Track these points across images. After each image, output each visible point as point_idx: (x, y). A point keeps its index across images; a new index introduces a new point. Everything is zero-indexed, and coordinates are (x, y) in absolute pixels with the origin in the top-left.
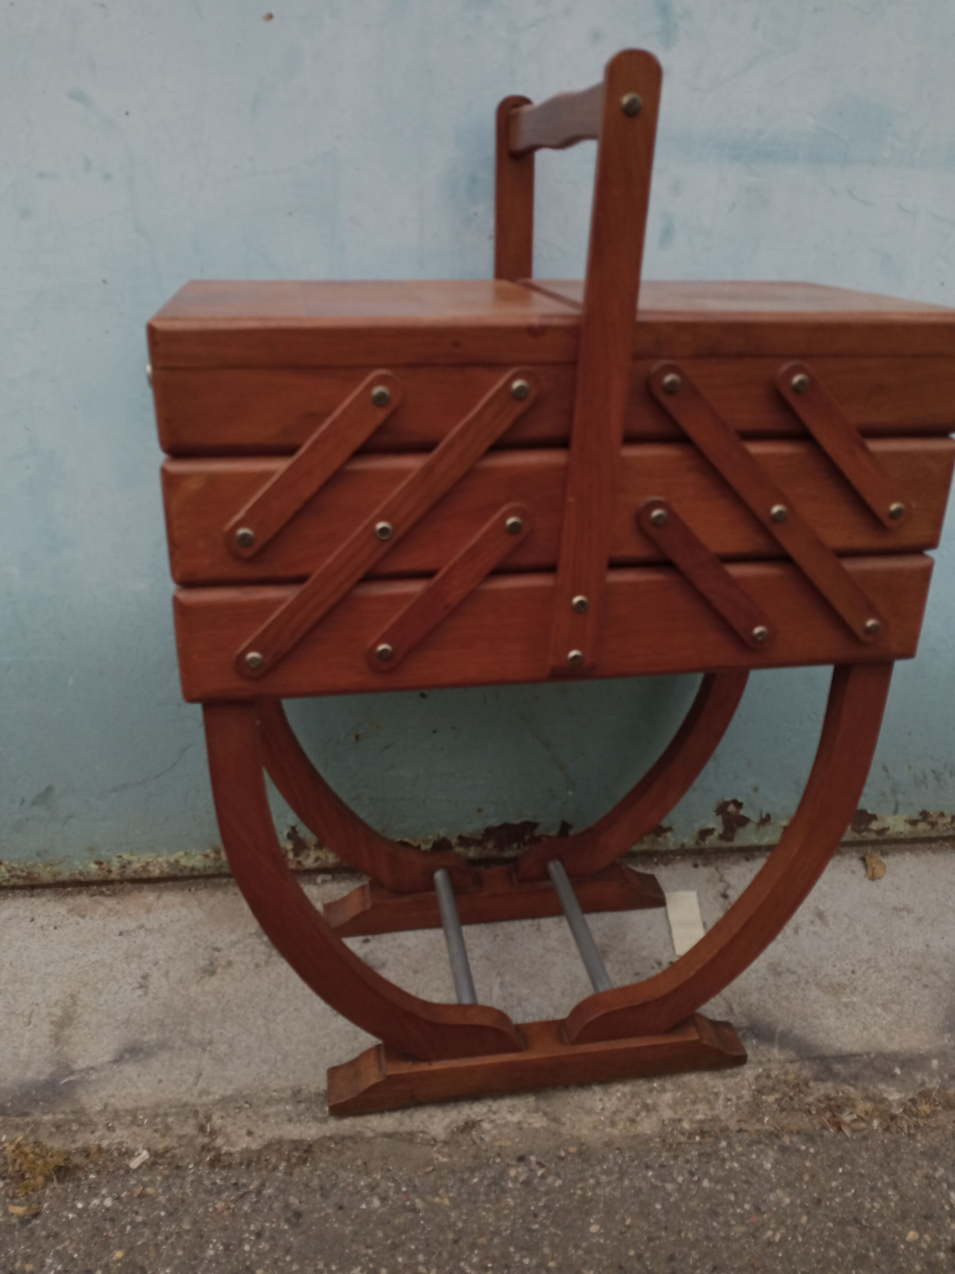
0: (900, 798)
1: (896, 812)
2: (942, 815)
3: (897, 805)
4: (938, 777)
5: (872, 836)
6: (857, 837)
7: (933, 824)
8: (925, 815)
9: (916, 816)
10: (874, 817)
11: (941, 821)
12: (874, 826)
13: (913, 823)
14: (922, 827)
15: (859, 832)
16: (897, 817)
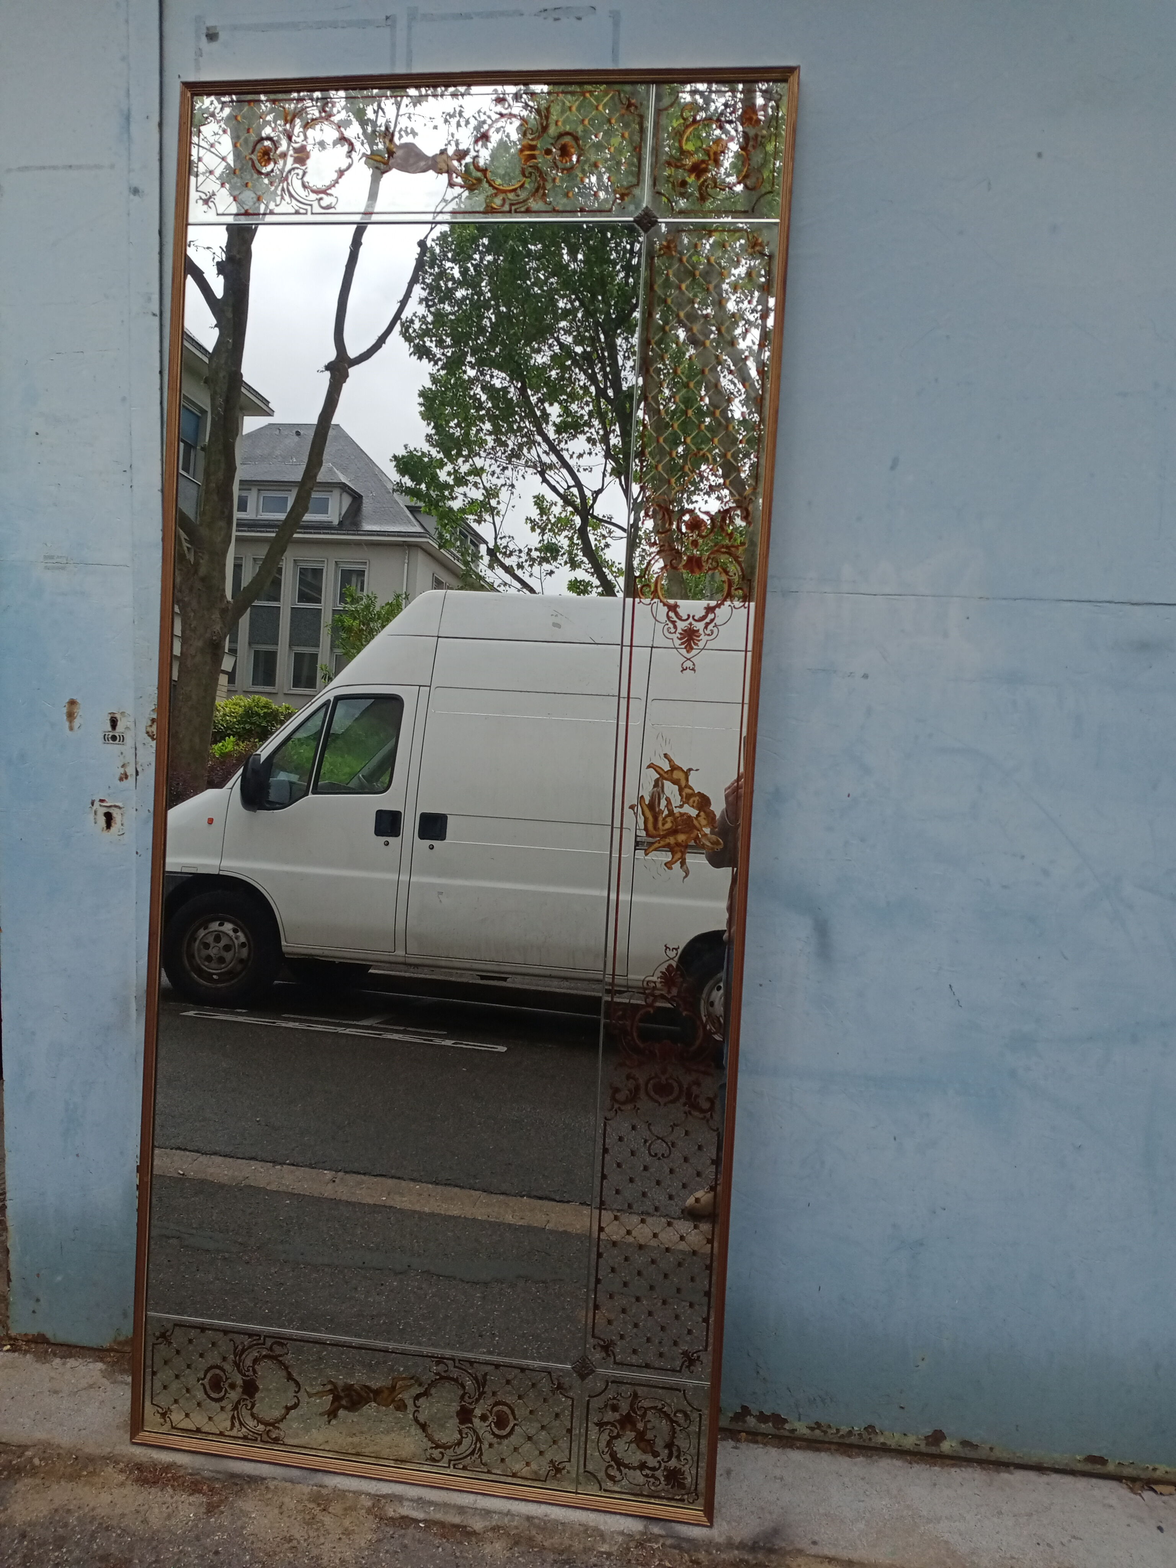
0: (801, 1410)
1: (799, 1420)
2: (829, 1427)
3: (800, 1415)
4: (823, 1401)
5: (787, 1434)
6: (777, 1432)
7: (825, 1432)
8: (818, 1425)
9: (813, 1425)
10: (785, 1421)
11: (830, 1431)
12: (787, 1426)
13: (812, 1429)
14: (817, 1432)
15: (778, 1429)
16: (801, 1423)
